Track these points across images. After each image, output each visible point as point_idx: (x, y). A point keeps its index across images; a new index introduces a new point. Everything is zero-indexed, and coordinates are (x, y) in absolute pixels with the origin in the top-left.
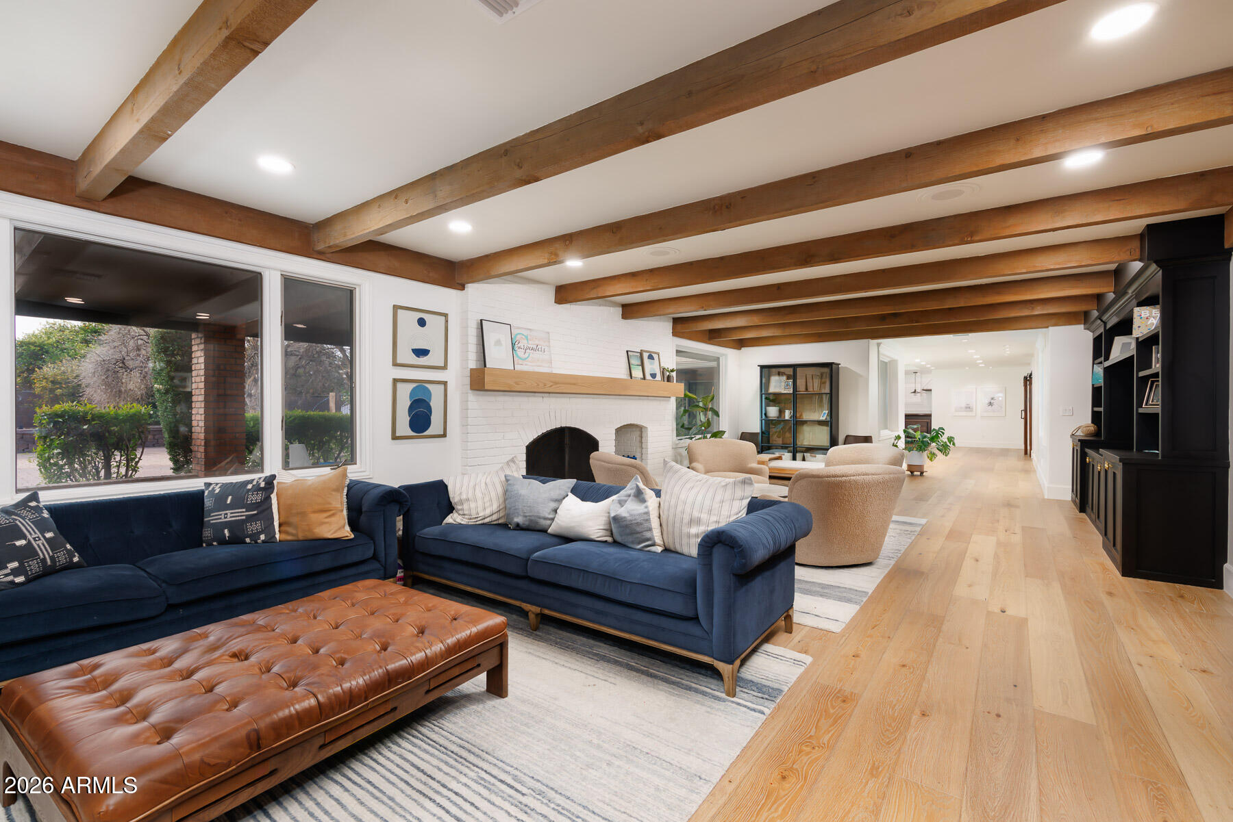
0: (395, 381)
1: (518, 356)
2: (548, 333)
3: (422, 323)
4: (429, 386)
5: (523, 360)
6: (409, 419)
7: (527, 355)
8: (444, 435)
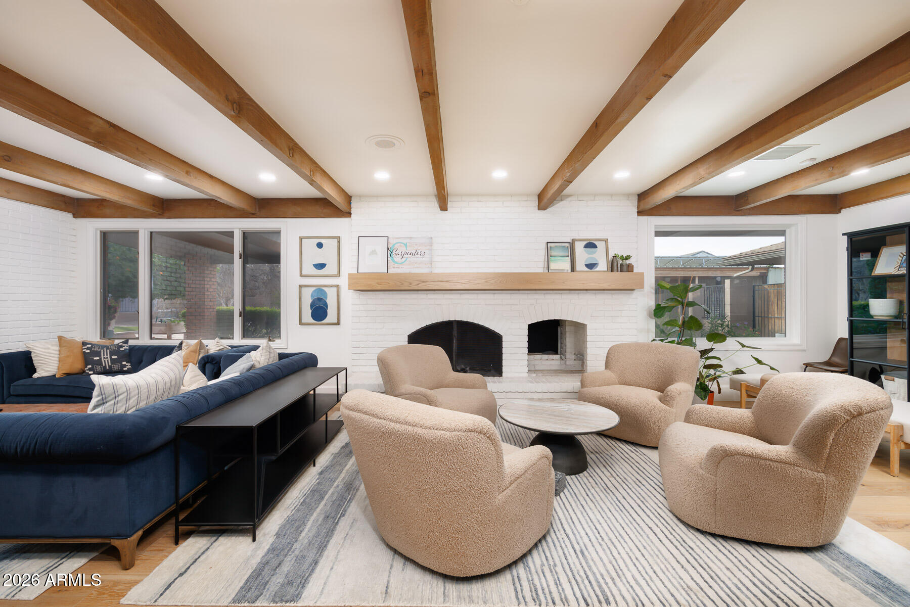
0: (300, 287)
1: (394, 261)
2: (432, 238)
3: (320, 245)
4: (325, 289)
5: (400, 264)
6: (311, 311)
7: (404, 259)
8: (338, 323)
